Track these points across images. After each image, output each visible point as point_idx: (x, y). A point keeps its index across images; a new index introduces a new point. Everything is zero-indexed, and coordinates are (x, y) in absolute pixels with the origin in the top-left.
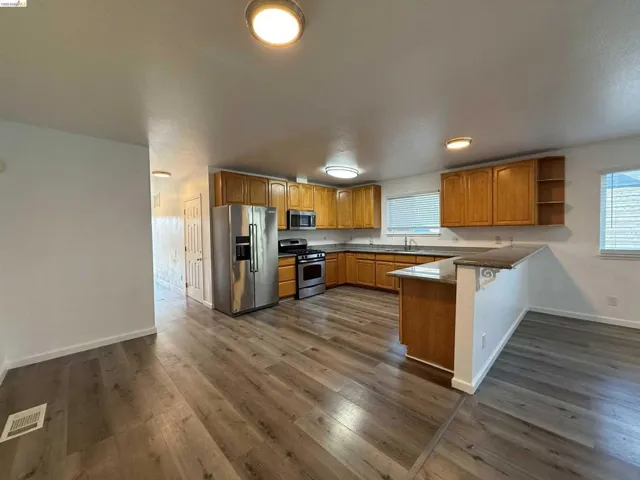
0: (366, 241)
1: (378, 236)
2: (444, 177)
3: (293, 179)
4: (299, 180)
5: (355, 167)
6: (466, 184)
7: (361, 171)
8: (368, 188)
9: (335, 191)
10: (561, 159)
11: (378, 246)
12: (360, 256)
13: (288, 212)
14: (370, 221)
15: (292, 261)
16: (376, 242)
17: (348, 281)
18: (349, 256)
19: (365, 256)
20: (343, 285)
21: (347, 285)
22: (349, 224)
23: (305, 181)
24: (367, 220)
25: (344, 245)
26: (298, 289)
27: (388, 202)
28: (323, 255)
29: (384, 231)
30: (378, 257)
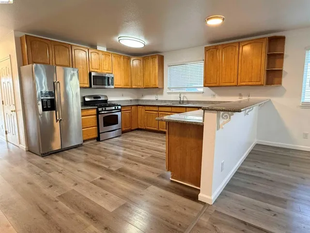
0: (153, 98)
1: (162, 94)
2: (207, 49)
3: (94, 46)
4: (99, 48)
5: (142, 38)
6: (221, 56)
7: (147, 43)
8: (153, 57)
9: (129, 59)
10: (283, 38)
11: (162, 101)
12: (147, 108)
13: (90, 74)
14: (155, 81)
15: (94, 112)
16: (160, 98)
17: (140, 127)
18: (140, 108)
19: (151, 108)
20: (135, 130)
21: (138, 129)
22: (140, 84)
23: (104, 49)
24: (154, 82)
25: (137, 100)
26: (99, 133)
27: (169, 68)
28: (120, 107)
29: (166, 90)
30: (161, 109)
